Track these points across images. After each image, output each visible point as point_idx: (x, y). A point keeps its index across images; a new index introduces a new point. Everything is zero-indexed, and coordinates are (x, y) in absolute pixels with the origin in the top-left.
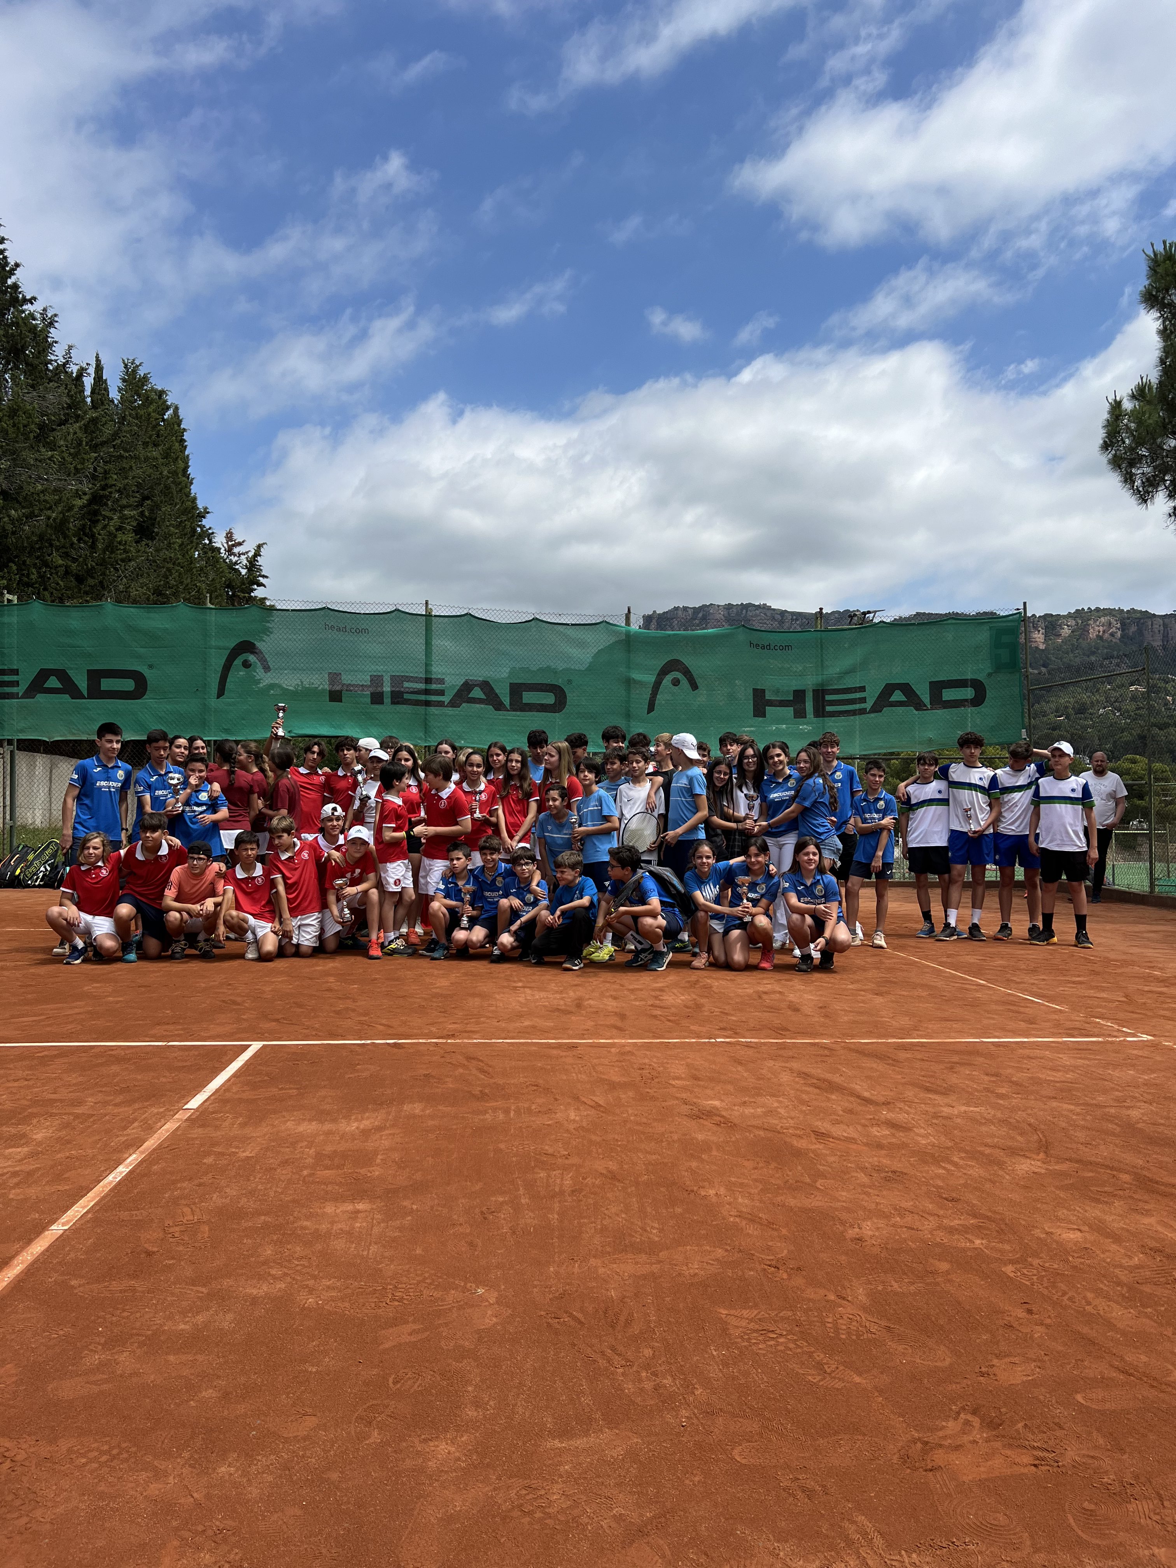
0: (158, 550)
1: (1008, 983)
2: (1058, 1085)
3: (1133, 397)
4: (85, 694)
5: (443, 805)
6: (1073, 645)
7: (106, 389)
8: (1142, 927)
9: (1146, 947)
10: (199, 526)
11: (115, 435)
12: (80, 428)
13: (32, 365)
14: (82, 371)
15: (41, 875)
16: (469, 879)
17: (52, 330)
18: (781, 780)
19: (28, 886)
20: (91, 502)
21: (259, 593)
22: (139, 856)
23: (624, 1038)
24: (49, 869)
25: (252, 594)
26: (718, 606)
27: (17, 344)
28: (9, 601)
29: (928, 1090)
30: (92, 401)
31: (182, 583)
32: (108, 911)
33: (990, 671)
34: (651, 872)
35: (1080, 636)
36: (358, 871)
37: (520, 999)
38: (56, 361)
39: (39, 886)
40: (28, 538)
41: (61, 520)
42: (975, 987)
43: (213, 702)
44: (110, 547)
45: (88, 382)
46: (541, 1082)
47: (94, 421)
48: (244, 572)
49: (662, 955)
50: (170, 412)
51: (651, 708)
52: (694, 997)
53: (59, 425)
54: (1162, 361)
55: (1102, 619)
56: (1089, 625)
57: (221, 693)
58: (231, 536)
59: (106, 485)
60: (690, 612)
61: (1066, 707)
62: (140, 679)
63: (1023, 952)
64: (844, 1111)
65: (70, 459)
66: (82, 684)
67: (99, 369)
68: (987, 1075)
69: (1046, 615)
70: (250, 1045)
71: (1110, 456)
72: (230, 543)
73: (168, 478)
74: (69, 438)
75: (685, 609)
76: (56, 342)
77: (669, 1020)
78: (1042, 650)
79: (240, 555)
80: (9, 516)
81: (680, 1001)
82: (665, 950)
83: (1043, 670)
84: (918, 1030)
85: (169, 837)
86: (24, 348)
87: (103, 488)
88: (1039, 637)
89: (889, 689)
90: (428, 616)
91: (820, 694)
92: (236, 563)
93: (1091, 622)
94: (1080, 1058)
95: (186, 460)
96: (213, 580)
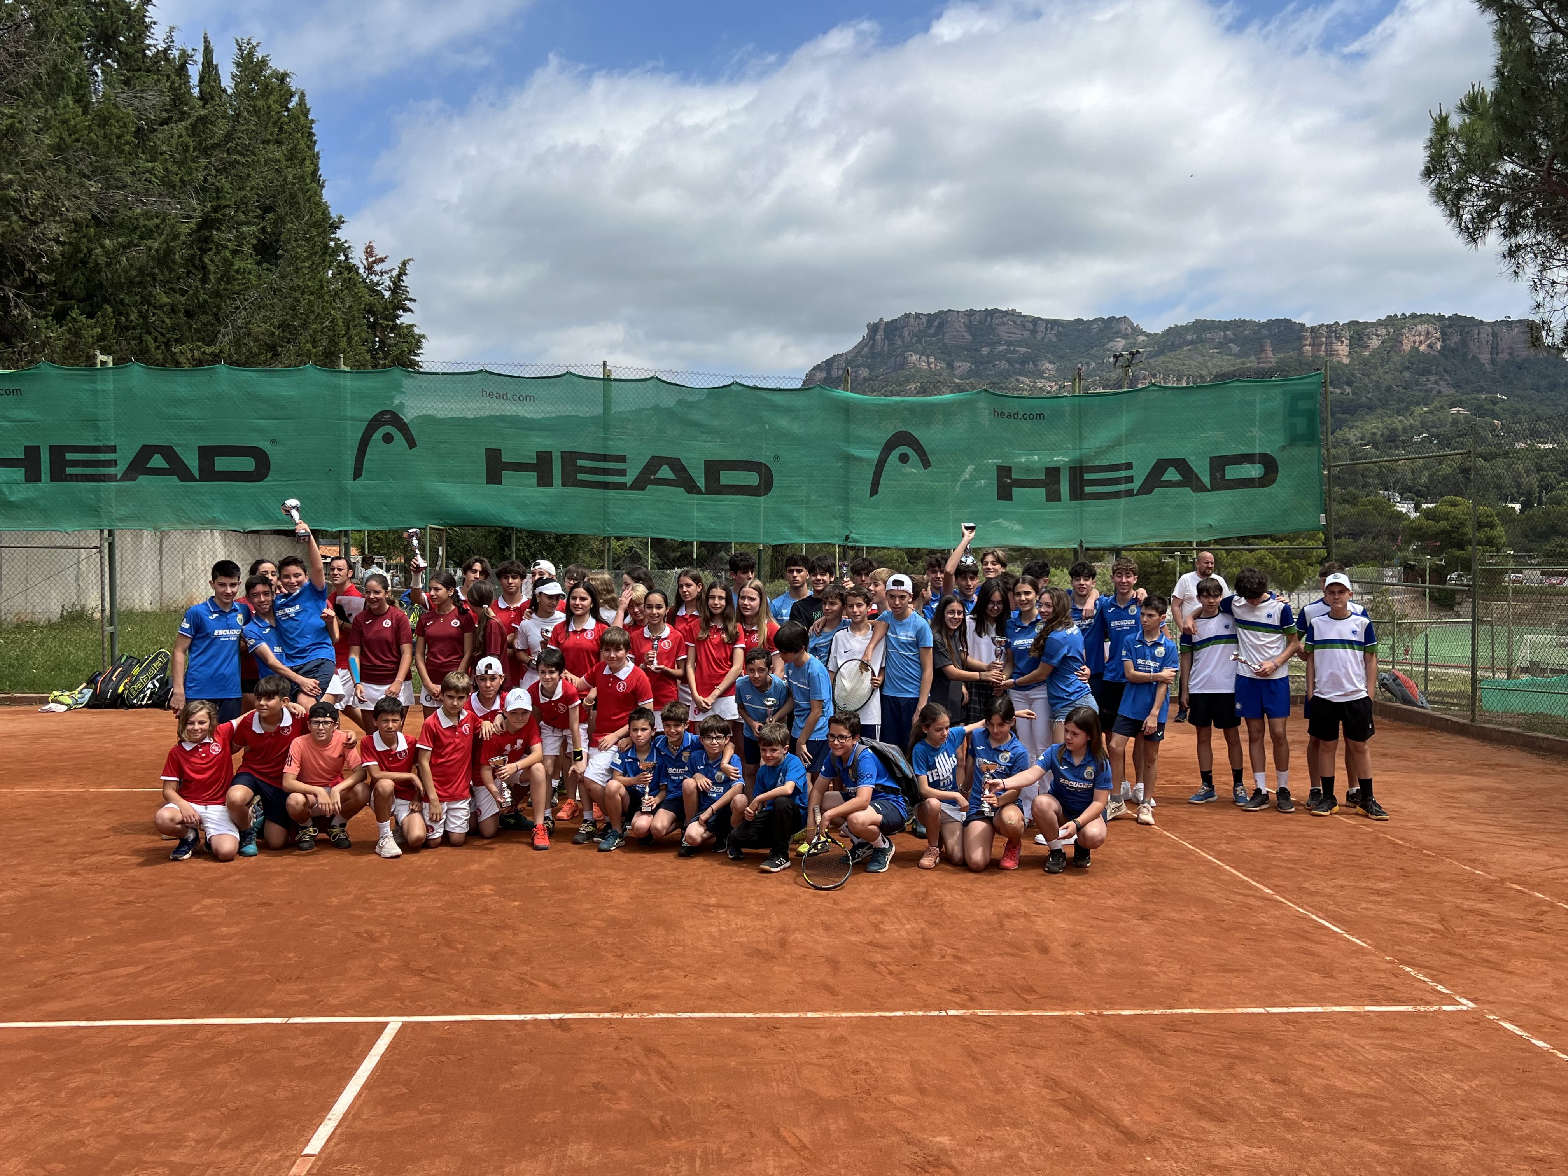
0: (282, 277)
1: (1300, 893)
2: (1359, 1101)
3: (1463, 109)
4: (196, 474)
5: (621, 688)
6: (1383, 359)
7: (218, 78)
8: (1463, 781)
9: (1467, 820)
10: (332, 239)
11: (229, 137)
12: (186, 128)
13: (126, 54)
14: (185, 57)
15: (148, 692)
16: (652, 753)
17: (149, 8)
18: (1026, 625)
19: (133, 706)
20: (200, 227)
21: (405, 319)
22: (257, 729)
23: (835, 1008)
24: (157, 685)
25: (398, 322)
26: (958, 312)
27: (107, 29)
28: (103, 363)
29: (1202, 1112)
30: (201, 92)
31: (313, 312)
32: (219, 798)
33: (1283, 444)
34: (873, 748)
35: (1391, 347)
36: (520, 742)
37: (713, 929)
38: (155, 46)
39: (147, 706)
40: (125, 272)
41: (165, 250)
42: (1259, 903)
43: (350, 484)
44: (226, 277)
45: (194, 72)
46: (734, 1098)
47: (203, 120)
48: (387, 294)
49: (884, 852)
50: (295, 99)
51: (874, 491)
52: (923, 925)
53: (161, 124)
54: (1499, 72)
55: (1419, 327)
56: (1402, 335)
57: (358, 473)
58: (371, 251)
59: (219, 206)
60: (924, 319)
61: (1374, 434)
62: (261, 457)
63: (1317, 832)
64: (1099, 1155)
65: (174, 168)
66: (192, 462)
67: (208, 52)
68: (1273, 1081)
69: (1351, 322)
70: (385, 1024)
71: (1433, 185)
72: (370, 260)
73: (294, 184)
74: (174, 142)
75: (918, 316)
76: (155, 23)
77: (891, 973)
78: (1346, 365)
79: (382, 273)
80: (103, 247)
81: (904, 934)
82: (887, 846)
83: (1348, 390)
84: (1189, 991)
85: (291, 704)
86: (116, 34)
87: (215, 210)
88: (1342, 349)
89: (1161, 466)
90: (607, 379)
91: (1077, 472)
92: (378, 284)
93: (1405, 331)
94: (1387, 1047)
95: (317, 157)
96: (350, 307)
